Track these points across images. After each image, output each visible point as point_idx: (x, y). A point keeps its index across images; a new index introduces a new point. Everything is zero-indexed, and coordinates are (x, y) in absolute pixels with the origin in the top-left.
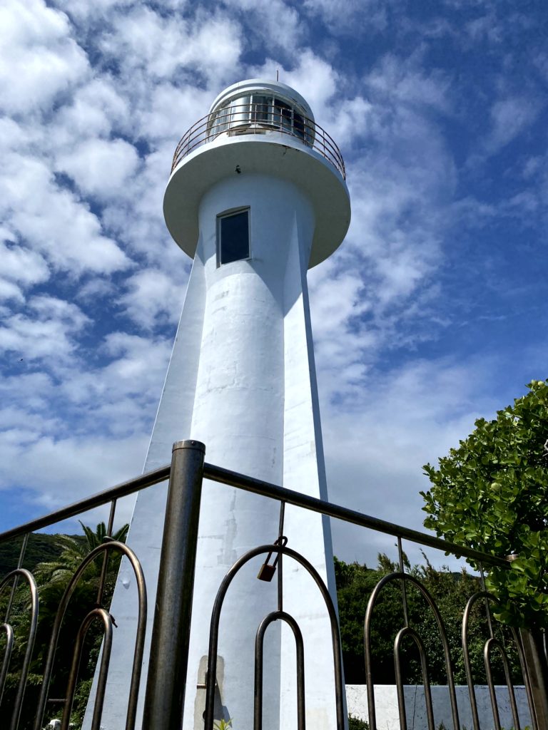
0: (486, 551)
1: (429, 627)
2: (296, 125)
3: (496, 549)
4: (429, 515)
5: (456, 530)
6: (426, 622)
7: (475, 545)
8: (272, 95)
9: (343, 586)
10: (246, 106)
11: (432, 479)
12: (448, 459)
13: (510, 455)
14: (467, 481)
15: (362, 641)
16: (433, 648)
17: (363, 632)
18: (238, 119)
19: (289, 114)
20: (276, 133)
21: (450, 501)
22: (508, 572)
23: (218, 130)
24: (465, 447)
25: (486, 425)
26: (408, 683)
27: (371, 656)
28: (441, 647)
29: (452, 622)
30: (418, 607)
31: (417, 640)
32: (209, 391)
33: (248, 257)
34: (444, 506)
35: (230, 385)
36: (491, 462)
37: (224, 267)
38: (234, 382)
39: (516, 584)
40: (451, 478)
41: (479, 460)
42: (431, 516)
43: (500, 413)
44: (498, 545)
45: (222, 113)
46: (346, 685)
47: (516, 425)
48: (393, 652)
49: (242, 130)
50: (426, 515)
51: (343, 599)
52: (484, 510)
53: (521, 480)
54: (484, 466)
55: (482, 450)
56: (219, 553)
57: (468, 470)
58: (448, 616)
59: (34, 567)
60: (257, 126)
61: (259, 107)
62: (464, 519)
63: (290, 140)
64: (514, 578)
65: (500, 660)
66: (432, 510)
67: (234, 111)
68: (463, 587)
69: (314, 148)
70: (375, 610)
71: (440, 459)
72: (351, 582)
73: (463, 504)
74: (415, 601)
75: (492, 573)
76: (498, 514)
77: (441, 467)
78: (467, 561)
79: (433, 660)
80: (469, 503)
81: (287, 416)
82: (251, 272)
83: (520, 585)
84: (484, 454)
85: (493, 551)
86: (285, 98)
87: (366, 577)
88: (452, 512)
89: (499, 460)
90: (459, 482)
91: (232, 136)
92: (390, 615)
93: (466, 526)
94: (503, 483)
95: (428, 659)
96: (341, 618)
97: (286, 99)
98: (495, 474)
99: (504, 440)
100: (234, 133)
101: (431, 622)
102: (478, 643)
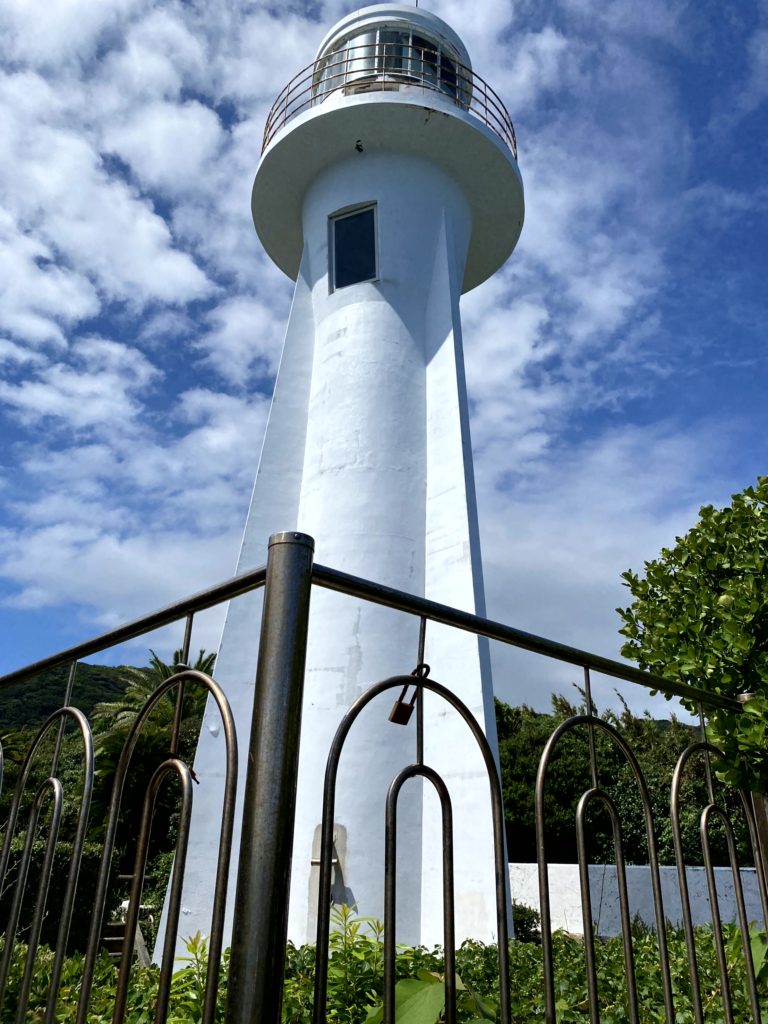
0: (708, 688)
1: (624, 791)
2: (444, 75)
3: (722, 686)
4: (629, 640)
5: (667, 660)
6: (619, 784)
7: (694, 680)
8: (408, 29)
9: (507, 737)
10: (370, 46)
11: (634, 591)
12: (658, 563)
13: (749, 556)
14: (684, 592)
15: (533, 808)
16: (629, 818)
17: (534, 797)
18: (358, 68)
19: (434, 58)
20: (414, 89)
21: (659, 621)
22: (739, 718)
23: (329, 86)
24: (683, 545)
25: (715, 514)
26: (594, 863)
27: (545, 827)
28: (639, 817)
29: (656, 784)
30: (609, 765)
31: (607, 806)
32: (322, 472)
33: (374, 276)
34: (651, 627)
35: (351, 464)
36: (720, 566)
37: (339, 292)
38: (356, 459)
39: (749, 732)
40: (662, 589)
41: (703, 563)
42: (632, 642)
43: (736, 497)
44: (727, 680)
45: (336, 60)
46: (510, 864)
47: (759, 514)
48: (574, 822)
49: (364, 85)
50: (625, 640)
51: (506, 754)
52: (708, 632)
53: (762, 590)
54: (710, 572)
55: (708, 550)
56: (339, 691)
57: (686, 578)
58: (651, 777)
59: (93, 708)
60: (387, 79)
61: (388, 48)
62: (679, 645)
63: (434, 99)
64: (747, 724)
65: (719, 835)
66: (634, 633)
67: (353, 56)
68: (672, 739)
69: (471, 112)
70: (550, 769)
71: (647, 564)
72: (517, 731)
73: (678, 624)
74: (606, 758)
75: (716, 718)
76: (727, 638)
77: (648, 574)
78: (682, 702)
79: (627, 834)
80: (686, 624)
81: (430, 506)
82: (379, 300)
83: (756, 734)
84: (711, 555)
85: (718, 689)
86: (427, 33)
87: (539, 724)
88: (662, 635)
89: (732, 564)
90: (673, 594)
91: (349, 94)
92: (570, 774)
93: (681, 654)
94: (737, 595)
95: (621, 830)
96: (504, 779)
97: (429, 34)
98: (726, 583)
99: (740, 536)
100: (353, 90)
101: (627, 784)
102: (690, 812)
